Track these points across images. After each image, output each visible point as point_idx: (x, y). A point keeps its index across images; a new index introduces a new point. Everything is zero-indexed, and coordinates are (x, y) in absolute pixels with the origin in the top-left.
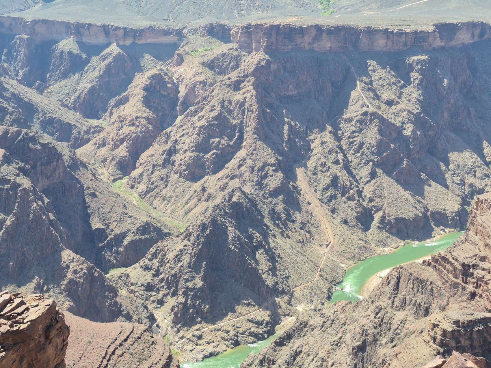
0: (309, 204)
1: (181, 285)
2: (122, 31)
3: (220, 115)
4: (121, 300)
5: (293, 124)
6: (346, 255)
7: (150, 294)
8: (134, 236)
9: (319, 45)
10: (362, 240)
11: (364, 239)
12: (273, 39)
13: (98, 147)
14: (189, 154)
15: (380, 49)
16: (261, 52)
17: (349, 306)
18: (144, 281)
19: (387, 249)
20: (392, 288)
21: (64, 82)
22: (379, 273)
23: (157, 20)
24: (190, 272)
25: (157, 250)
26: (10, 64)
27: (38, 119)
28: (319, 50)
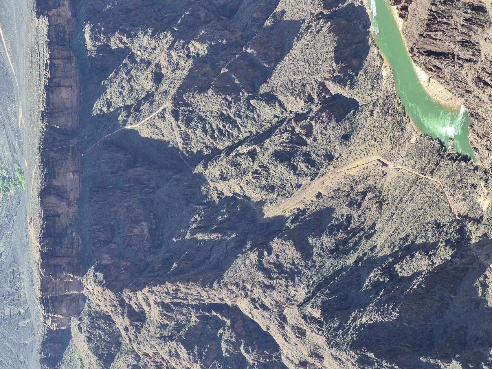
0: (319, 195)
3: (183, 342)
5: (194, 226)
6: (397, 135)
9: (72, 190)
10: (372, 112)
11: (371, 108)
12: (63, 262)
15: (76, 98)
16: (83, 280)
17: (477, 127)
19: (385, 73)
20: (445, 63)
22: (422, 83)
28: (78, 190)
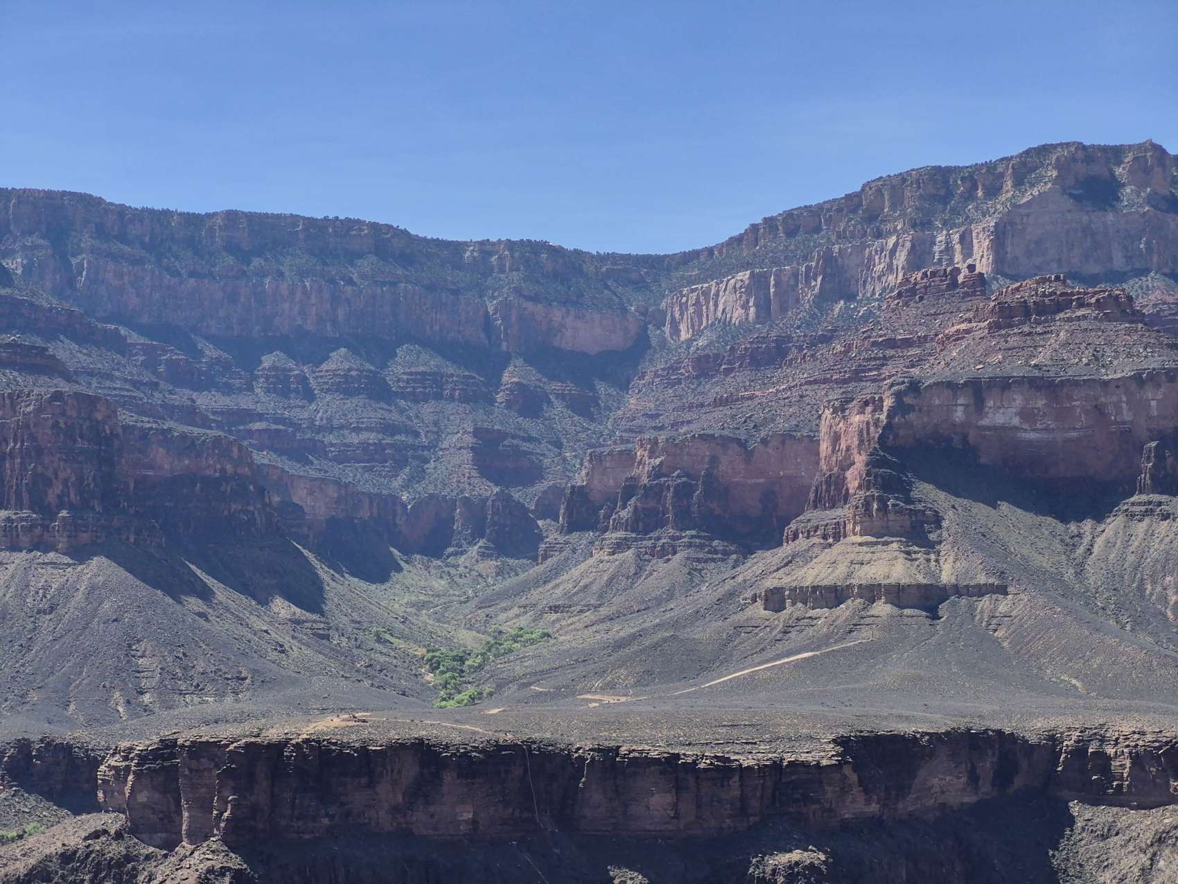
9: (432, 816)
12: (260, 796)
15: (652, 828)
16: (214, 842)
28: (431, 832)
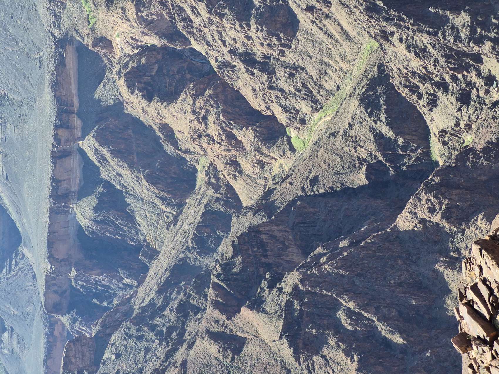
1: (465, 49)
2: (60, 132)
4: (480, 142)
7: (475, 98)
8: (381, 121)
13: (240, 172)
14: (252, 33)
18: (453, 107)
21: (140, 220)
23: (42, 76)
24: (443, 33)
25: (405, 86)
26: (115, 295)
27: (196, 259)
